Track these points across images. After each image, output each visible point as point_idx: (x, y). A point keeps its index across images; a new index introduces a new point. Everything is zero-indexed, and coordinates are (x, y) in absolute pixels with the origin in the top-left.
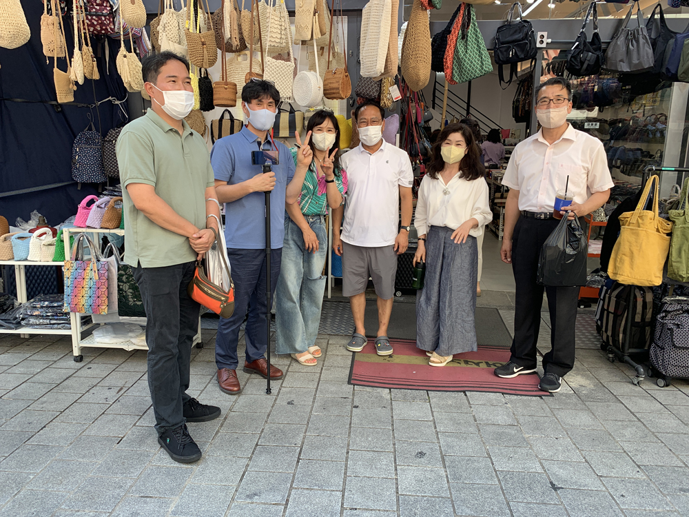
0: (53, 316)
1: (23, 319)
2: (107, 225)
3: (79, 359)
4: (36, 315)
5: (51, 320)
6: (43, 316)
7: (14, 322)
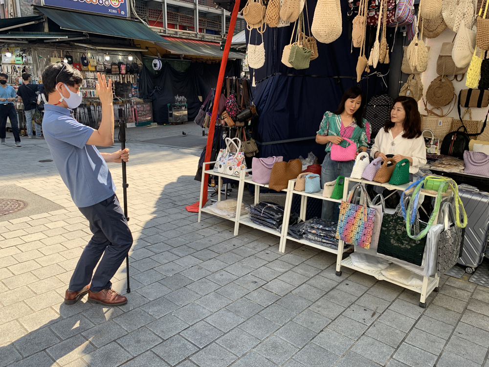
0: (324, 236)
1: (304, 233)
2: (379, 179)
3: (339, 274)
4: (313, 233)
5: (322, 239)
6: (318, 235)
7: (298, 234)
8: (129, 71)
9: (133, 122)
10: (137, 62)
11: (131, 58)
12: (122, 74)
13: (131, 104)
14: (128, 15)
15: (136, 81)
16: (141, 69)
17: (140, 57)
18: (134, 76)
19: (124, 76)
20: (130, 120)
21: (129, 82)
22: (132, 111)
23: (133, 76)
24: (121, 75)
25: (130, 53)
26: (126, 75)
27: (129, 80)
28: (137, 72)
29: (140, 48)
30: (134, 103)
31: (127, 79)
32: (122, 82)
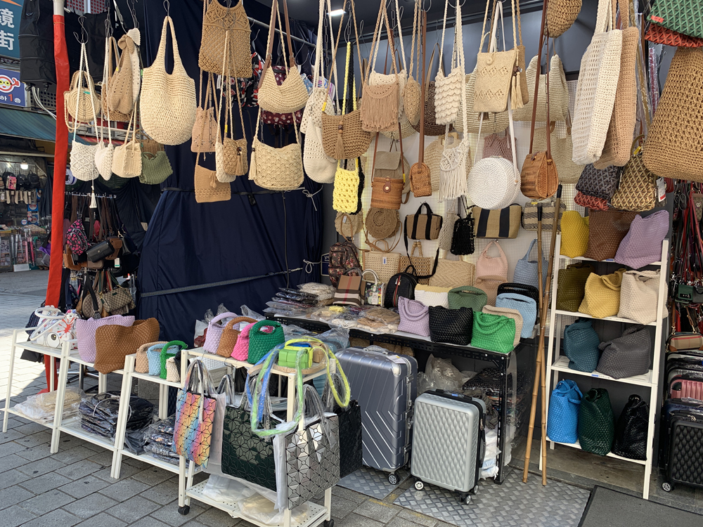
1: (147, 444)
2: (223, 352)
3: (185, 510)
4: (158, 442)
6: (164, 444)
8: (22, 186)
9: (25, 262)
10: (37, 172)
11: (25, 167)
12: (10, 190)
13: (23, 236)
14: (27, 104)
15: (35, 200)
16: (44, 182)
17: (44, 165)
18: (32, 193)
19: (12, 193)
20: (19, 259)
21: (22, 203)
22: (24, 246)
23: (30, 193)
24: (7, 192)
25: (25, 159)
26: (17, 192)
27: (22, 199)
28: (38, 188)
29: (44, 152)
30: (28, 233)
31: (19, 198)
32: (8, 202)
